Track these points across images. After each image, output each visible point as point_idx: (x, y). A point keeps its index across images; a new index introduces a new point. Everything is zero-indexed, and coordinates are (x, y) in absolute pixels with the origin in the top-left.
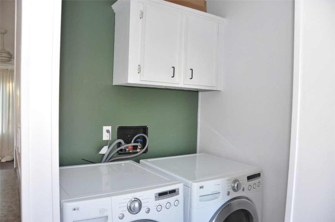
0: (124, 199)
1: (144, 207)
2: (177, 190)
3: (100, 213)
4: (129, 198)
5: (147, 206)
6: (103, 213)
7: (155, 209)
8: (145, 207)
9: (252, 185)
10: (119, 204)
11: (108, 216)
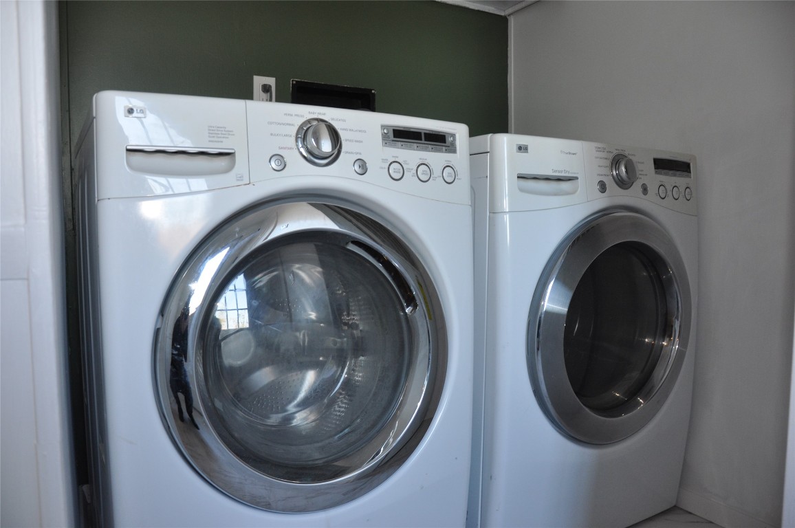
0: (285, 114)
1: (347, 152)
2: (450, 139)
3: (209, 137)
4: (302, 116)
5: (357, 153)
6: (219, 140)
7: (382, 168)
8: (352, 153)
9: (669, 188)
10: (271, 123)
11: (236, 154)
